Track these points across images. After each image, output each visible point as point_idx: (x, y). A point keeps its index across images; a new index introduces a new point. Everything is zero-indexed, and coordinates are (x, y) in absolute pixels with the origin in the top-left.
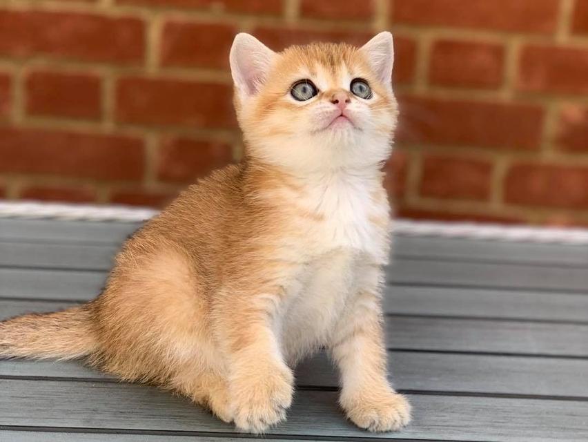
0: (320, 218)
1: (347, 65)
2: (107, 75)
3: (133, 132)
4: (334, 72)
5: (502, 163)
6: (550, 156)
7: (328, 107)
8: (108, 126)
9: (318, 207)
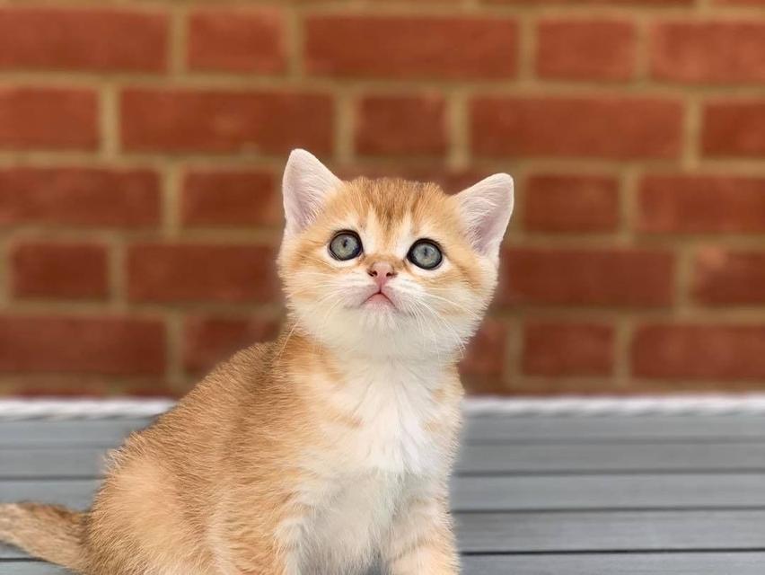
0: (356, 424)
1: (414, 218)
2: (114, 243)
3: (150, 313)
4: (388, 229)
5: (625, 327)
6: (686, 313)
7: (363, 280)
8: (118, 308)
9: (356, 408)
